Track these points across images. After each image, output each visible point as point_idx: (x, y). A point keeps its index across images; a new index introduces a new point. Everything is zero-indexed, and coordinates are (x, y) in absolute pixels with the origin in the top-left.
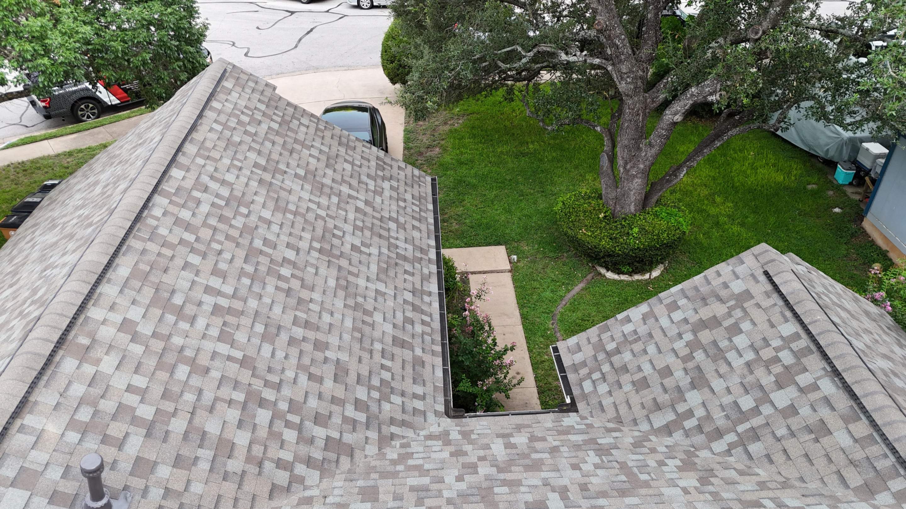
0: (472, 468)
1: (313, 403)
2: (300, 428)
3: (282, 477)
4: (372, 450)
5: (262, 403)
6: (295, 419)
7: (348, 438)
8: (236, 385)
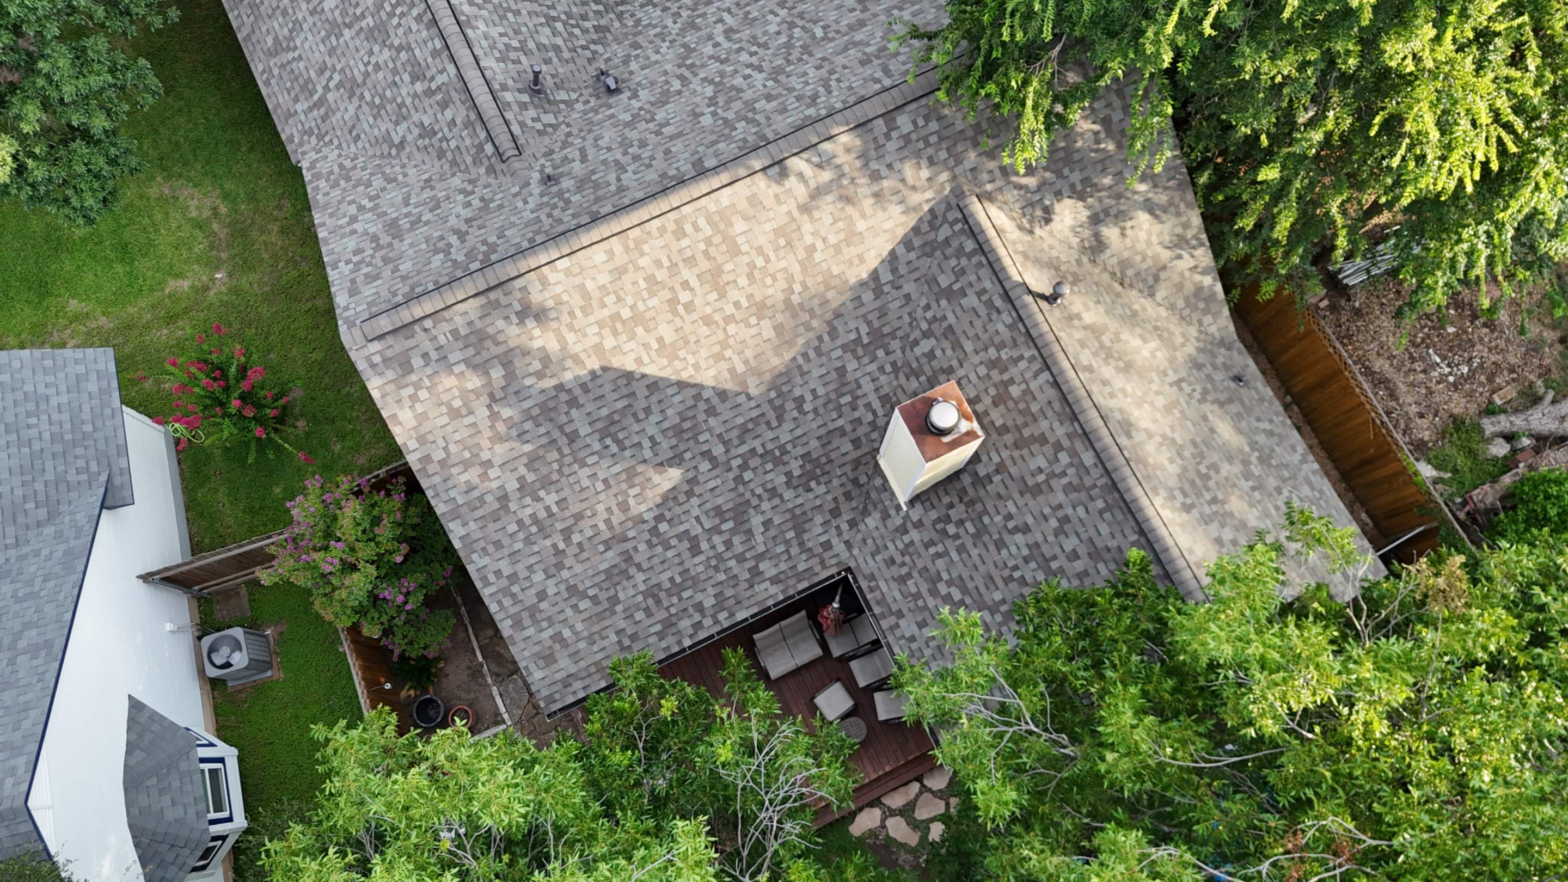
0: (678, 15)
1: (574, 9)
2: (578, 26)
3: (588, 54)
4: (617, 24)
5: (555, 19)
6: (572, 22)
7: (603, 22)
8: (537, 14)
